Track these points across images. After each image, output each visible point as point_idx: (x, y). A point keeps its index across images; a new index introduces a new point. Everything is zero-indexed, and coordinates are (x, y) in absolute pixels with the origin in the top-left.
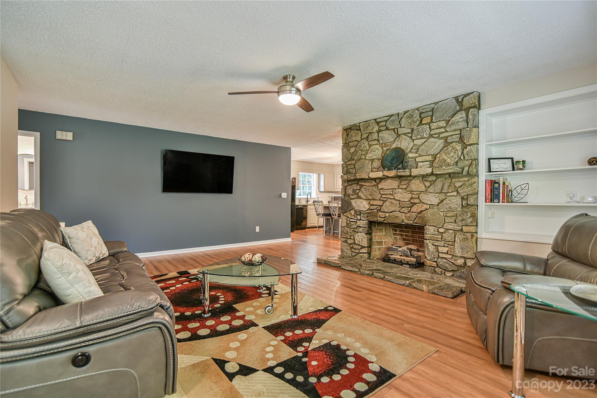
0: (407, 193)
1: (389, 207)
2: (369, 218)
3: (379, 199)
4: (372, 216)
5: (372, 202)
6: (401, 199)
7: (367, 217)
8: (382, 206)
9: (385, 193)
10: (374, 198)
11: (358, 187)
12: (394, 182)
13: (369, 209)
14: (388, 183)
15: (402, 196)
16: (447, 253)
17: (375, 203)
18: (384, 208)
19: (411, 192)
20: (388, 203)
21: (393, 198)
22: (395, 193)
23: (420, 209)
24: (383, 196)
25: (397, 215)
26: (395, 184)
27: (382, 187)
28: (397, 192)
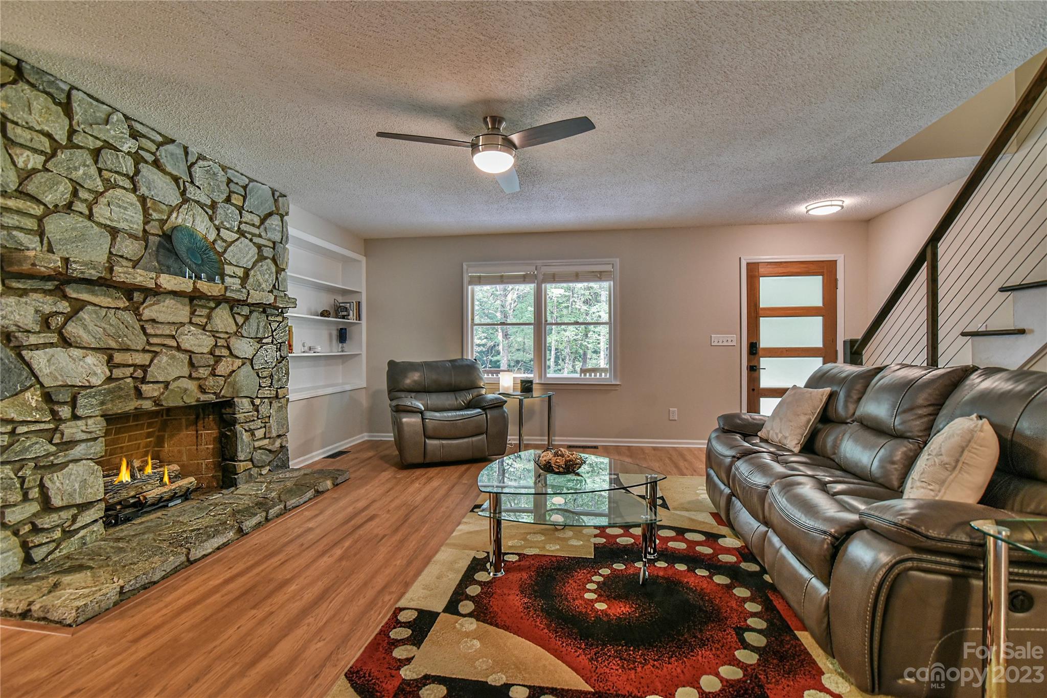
0: (206, 334)
1: (168, 367)
2: (110, 406)
3: (142, 347)
4: (120, 397)
5: (118, 358)
6: (195, 349)
7: (102, 403)
8: (149, 366)
9: (159, 332)
10: (126, 344)
11: (64, 307)
12: (180, 306)
13: (110, 379)
14: (167, 307)
15: (197, 342)
16: (265, 438)
17: (128, 358)
18: (154, 373)
19: (214, 334)
20: (165, 359)
21: (175, 344)
22: (183, 334)
23: (231, 368)
24: (153, 340)
25: (185, 386)
26: (181, 312)
27: (154, 315)
28: (186, 332)
